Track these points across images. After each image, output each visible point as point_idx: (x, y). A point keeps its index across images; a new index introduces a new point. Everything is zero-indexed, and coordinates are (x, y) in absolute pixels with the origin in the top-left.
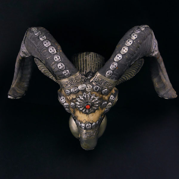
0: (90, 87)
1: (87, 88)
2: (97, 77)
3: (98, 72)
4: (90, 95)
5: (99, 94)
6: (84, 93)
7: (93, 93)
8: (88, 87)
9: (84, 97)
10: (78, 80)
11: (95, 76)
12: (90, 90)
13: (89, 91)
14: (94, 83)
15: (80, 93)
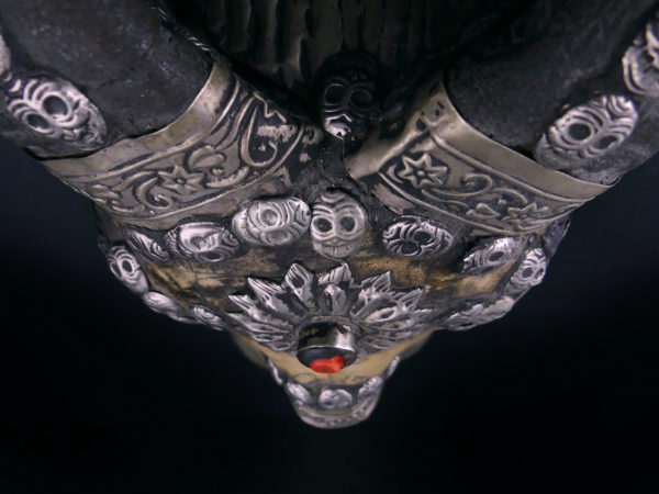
0: (347, 224)
1: (316, 233)
2: (429, 146)
3: (442, 97)
4: (343, 284)
5: (428, 273)
6: (294, 270)
7: (376, 264)
8: (324, 225)
9: (287, 297)
10: (223, 176)
11: (412, 134)
12: (351, 248)
13: (336, 253)
14: (386, 197)
15: (258, 260)
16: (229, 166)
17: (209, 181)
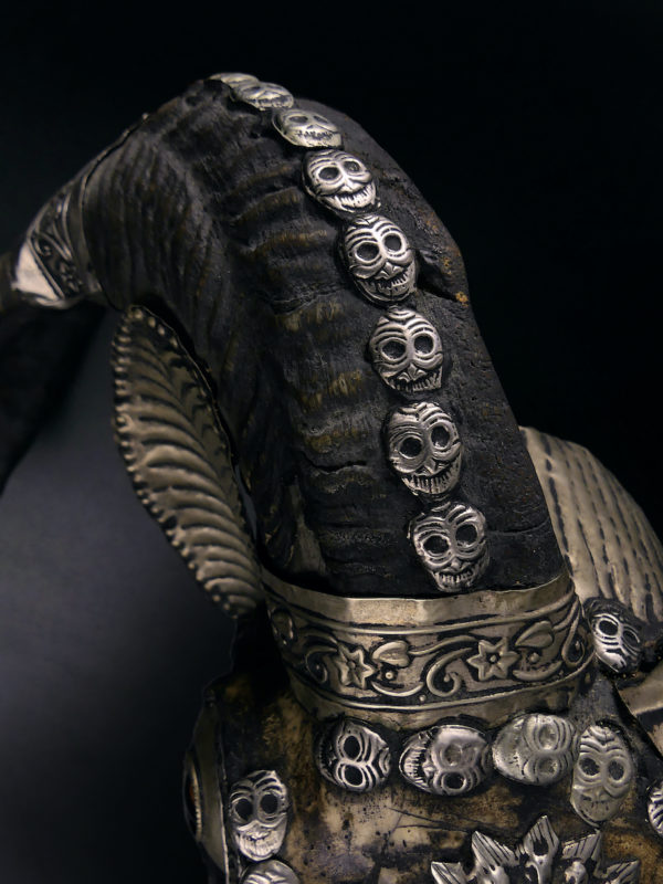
0: (614, 770)
8: (591, 767)
10: (534, 665)
12: (610, 809)
15: (496, 805)
16: (548, 654)
17: (518, 668)
